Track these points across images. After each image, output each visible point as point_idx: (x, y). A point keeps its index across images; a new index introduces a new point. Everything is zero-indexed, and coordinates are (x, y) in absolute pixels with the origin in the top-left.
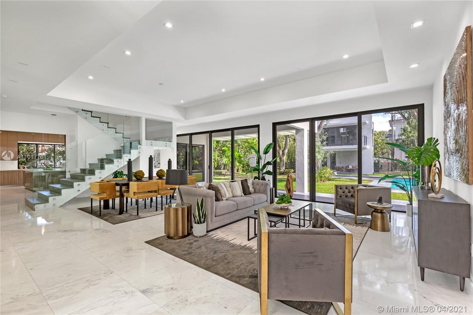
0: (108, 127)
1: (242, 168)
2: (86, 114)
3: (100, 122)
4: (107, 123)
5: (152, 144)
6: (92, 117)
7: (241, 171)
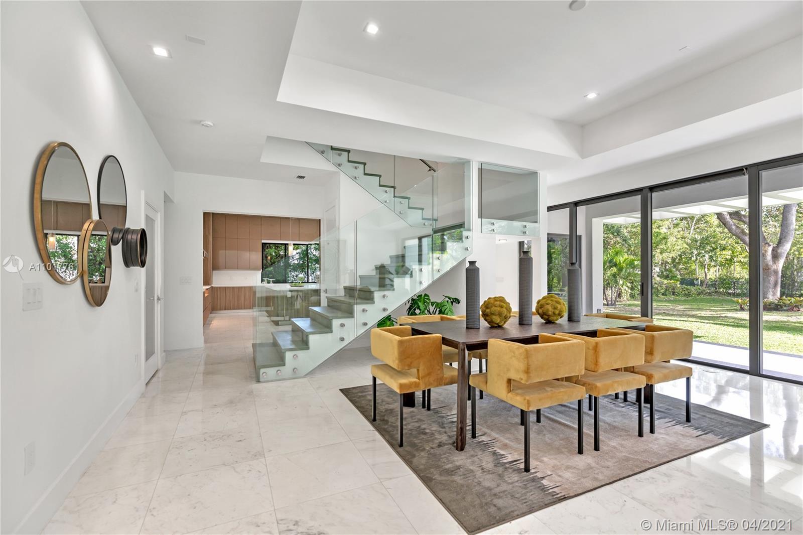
0: (394, 197)
1: (630, 291)
2: (355, 170)
3: (380, 186)
4: (392, 187)
5: (493, 227)
6: (365, 174)
7: (628, 296)
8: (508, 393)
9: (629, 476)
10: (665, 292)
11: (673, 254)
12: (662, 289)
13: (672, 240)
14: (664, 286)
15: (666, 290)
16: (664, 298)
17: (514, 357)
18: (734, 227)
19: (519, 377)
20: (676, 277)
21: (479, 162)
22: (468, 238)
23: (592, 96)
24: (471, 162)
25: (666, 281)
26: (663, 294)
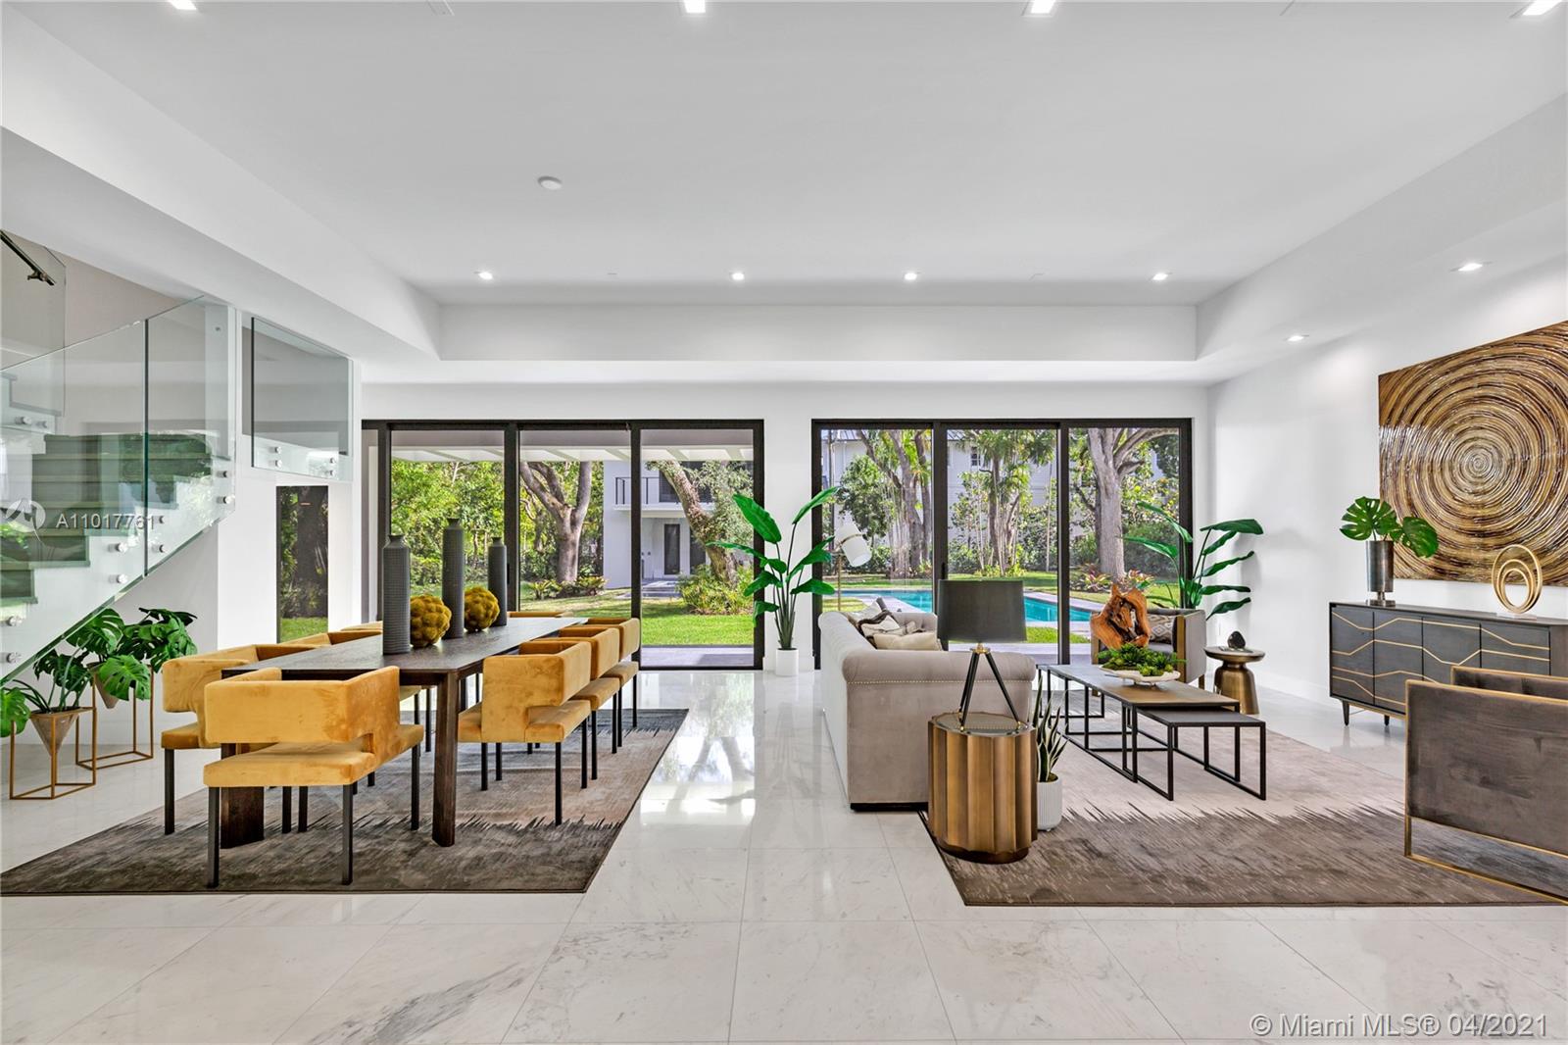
5: (275, 456)
8: (527, 728)
9: (644, 786)
10: (421, 579)
11: (437, 513)
12: (417, 574)
13: (435, 486)
14: (420, 569)
15: (423, 575)
16: (421, 590)
17: (541, 673)
18: (532, 479)
19: (549, 700)
20: (434, 552)
21: (245, 313)
22: (225, 476)
23: (486, 276)
24: (231, 311)
25: (422, 560)
26: (417, 583)
